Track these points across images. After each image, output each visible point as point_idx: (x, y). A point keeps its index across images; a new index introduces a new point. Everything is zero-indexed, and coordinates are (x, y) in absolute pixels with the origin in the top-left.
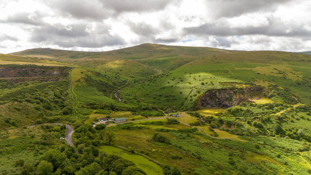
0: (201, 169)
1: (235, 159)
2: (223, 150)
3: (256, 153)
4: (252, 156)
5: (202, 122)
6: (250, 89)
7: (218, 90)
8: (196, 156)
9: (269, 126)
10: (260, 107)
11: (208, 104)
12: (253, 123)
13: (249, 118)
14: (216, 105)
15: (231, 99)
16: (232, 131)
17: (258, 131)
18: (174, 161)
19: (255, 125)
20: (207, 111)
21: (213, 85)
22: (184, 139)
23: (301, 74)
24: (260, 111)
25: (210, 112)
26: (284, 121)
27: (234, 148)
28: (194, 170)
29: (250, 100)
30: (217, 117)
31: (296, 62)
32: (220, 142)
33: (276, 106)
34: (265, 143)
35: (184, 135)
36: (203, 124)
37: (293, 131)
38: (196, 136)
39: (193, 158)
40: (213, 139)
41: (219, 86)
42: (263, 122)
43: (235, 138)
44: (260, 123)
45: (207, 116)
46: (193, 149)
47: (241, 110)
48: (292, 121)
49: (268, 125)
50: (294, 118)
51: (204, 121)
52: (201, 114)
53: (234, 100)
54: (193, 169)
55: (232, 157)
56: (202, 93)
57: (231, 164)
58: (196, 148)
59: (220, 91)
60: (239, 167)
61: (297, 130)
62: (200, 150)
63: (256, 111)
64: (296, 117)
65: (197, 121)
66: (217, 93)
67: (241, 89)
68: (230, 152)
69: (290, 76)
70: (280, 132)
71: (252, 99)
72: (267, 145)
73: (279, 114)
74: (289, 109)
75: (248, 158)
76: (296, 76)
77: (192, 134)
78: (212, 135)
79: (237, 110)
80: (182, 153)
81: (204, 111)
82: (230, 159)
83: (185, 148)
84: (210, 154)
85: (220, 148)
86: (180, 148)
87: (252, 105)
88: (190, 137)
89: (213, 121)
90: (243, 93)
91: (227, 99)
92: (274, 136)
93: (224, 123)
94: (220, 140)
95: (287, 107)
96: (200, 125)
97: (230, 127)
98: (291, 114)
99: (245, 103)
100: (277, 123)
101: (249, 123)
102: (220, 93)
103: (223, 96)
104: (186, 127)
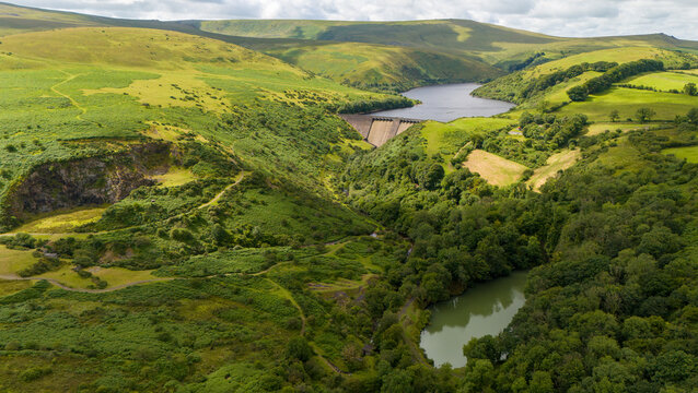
0: (109, 378)
1: (167, 327)
2: (134, 314)
3: (198, 298)
4: (193, 308)
5: (50, 260)
6: (141, 151)
7: (63, 162)
8: (82, 353)
9: (202, 231)
10: (176, 194)
11: (41, 202)
12: (171, 233)
13: (160, 224)
14: (64, 201)
15: (104, 181)
16: (132, 264)
17: (185, 248)
18: (36, 384)
19: (177, 237)
20: (48, 223)
21: (44, 149)
22: (26, 320)
23: (227, 97)
24: (177, 202)
25: (58, 224)
26: (226, 216)
27: (155, 303)
28: (96, 386)
29: (147, 177)
30: (83, 237)
31: (209, 64)
32: (119, 299)
33: (206, 186)
34: (206, 271)
35: (22, 309)
36: (57, 265)
37: (244, 232)
38: (53, 301)
39: (79, 359)
40: (99, 298)
41: (62, 152)
42: (190, 225)
43: (145, 277)
44: (185, 230)
45: (55, 238)
46: (69, 339)
47: (140, 209)
48: (240, 213)
49: (200, 229)
50: (241, 205)
51: (53, 255)
52: (35, 236)
53: (109, 182)
54: (93, 383)
55: (160, 325)
56: (17, 177)
57: (165, 340)
58: (73, 332)
59: (68, 164)
60: (181, 341)
61: (251, 229)
62: (83, 334)
63: (170, 203)
64: (244, 202)
65: (36, 261)
66: (63, 172)
67: (122, 153)
68: (149, 314)
69: (209, 105)
70: (223, 239)
71: (152, 174)
72: (211, 274)
73: (213, 203)
74: (228, 188)
75: (188, 315)
76: (219, 102)
77: (38, 301)
78: (92, 287)
79: (130, 210)
80: (43, 358)
81: (40, 226)
82: (157, 331)
83: (45, 343)
84: (112, 335)
85: (127, 313)
86: (33, 347)
87: (158, 192)
88: (39, 309)
89: (77, 248)
90: (129, 163)
91: (92, 182)
92: (216, 250)
93: (109, 246)
94: (117, 293)
95: (225, 184)
96: (49, 270)
97: (123, 254)
98: (235, 199)
99: (140, 189)
100: (216, 222)
101: (163, 235)
102: (69, 169)
103: (78, 176)
104: (16, 286)
